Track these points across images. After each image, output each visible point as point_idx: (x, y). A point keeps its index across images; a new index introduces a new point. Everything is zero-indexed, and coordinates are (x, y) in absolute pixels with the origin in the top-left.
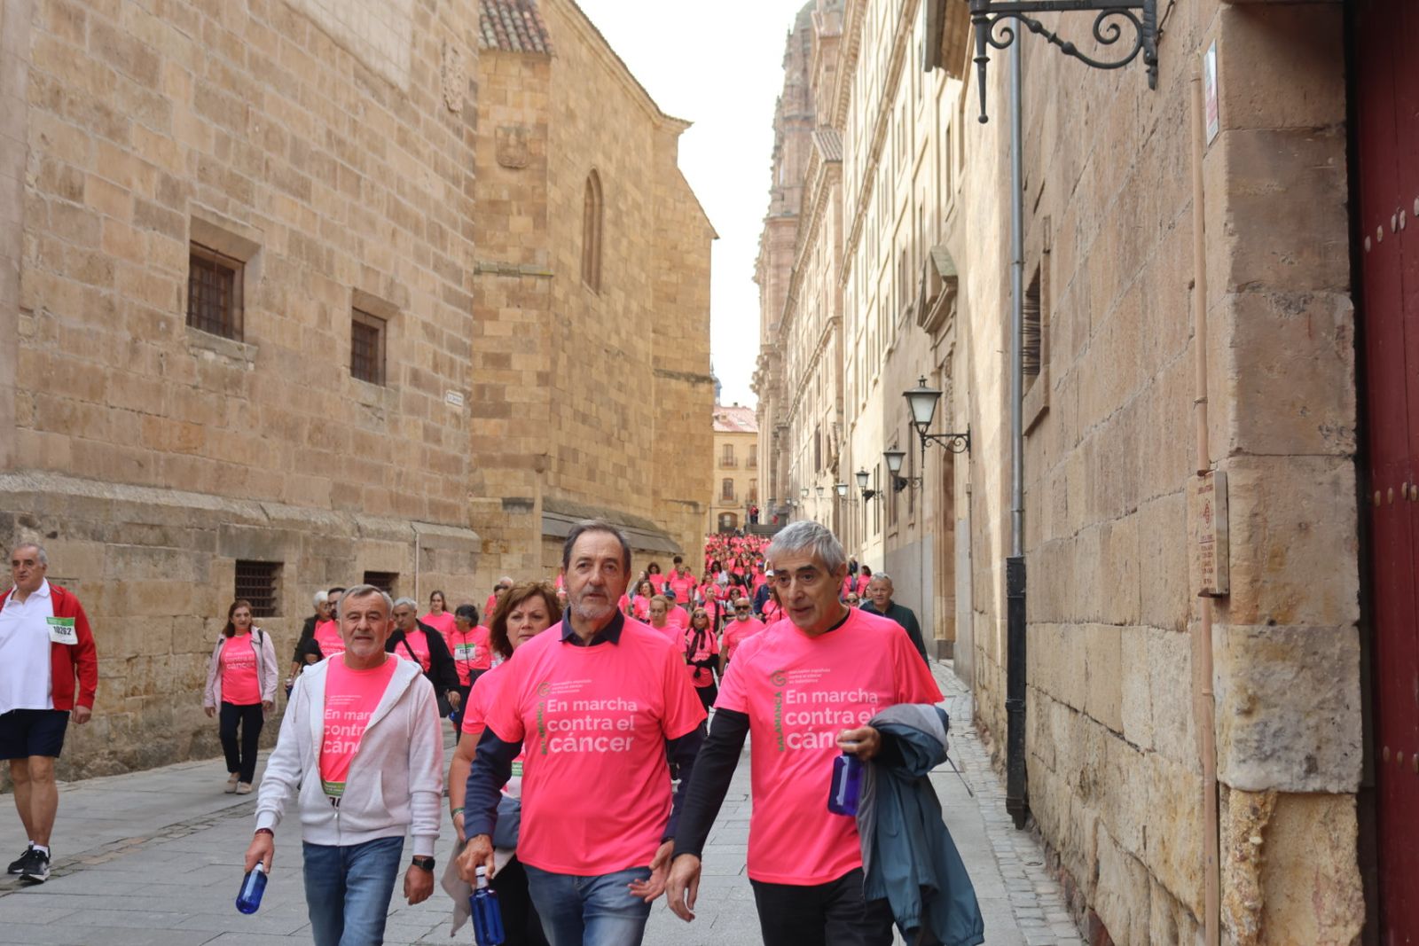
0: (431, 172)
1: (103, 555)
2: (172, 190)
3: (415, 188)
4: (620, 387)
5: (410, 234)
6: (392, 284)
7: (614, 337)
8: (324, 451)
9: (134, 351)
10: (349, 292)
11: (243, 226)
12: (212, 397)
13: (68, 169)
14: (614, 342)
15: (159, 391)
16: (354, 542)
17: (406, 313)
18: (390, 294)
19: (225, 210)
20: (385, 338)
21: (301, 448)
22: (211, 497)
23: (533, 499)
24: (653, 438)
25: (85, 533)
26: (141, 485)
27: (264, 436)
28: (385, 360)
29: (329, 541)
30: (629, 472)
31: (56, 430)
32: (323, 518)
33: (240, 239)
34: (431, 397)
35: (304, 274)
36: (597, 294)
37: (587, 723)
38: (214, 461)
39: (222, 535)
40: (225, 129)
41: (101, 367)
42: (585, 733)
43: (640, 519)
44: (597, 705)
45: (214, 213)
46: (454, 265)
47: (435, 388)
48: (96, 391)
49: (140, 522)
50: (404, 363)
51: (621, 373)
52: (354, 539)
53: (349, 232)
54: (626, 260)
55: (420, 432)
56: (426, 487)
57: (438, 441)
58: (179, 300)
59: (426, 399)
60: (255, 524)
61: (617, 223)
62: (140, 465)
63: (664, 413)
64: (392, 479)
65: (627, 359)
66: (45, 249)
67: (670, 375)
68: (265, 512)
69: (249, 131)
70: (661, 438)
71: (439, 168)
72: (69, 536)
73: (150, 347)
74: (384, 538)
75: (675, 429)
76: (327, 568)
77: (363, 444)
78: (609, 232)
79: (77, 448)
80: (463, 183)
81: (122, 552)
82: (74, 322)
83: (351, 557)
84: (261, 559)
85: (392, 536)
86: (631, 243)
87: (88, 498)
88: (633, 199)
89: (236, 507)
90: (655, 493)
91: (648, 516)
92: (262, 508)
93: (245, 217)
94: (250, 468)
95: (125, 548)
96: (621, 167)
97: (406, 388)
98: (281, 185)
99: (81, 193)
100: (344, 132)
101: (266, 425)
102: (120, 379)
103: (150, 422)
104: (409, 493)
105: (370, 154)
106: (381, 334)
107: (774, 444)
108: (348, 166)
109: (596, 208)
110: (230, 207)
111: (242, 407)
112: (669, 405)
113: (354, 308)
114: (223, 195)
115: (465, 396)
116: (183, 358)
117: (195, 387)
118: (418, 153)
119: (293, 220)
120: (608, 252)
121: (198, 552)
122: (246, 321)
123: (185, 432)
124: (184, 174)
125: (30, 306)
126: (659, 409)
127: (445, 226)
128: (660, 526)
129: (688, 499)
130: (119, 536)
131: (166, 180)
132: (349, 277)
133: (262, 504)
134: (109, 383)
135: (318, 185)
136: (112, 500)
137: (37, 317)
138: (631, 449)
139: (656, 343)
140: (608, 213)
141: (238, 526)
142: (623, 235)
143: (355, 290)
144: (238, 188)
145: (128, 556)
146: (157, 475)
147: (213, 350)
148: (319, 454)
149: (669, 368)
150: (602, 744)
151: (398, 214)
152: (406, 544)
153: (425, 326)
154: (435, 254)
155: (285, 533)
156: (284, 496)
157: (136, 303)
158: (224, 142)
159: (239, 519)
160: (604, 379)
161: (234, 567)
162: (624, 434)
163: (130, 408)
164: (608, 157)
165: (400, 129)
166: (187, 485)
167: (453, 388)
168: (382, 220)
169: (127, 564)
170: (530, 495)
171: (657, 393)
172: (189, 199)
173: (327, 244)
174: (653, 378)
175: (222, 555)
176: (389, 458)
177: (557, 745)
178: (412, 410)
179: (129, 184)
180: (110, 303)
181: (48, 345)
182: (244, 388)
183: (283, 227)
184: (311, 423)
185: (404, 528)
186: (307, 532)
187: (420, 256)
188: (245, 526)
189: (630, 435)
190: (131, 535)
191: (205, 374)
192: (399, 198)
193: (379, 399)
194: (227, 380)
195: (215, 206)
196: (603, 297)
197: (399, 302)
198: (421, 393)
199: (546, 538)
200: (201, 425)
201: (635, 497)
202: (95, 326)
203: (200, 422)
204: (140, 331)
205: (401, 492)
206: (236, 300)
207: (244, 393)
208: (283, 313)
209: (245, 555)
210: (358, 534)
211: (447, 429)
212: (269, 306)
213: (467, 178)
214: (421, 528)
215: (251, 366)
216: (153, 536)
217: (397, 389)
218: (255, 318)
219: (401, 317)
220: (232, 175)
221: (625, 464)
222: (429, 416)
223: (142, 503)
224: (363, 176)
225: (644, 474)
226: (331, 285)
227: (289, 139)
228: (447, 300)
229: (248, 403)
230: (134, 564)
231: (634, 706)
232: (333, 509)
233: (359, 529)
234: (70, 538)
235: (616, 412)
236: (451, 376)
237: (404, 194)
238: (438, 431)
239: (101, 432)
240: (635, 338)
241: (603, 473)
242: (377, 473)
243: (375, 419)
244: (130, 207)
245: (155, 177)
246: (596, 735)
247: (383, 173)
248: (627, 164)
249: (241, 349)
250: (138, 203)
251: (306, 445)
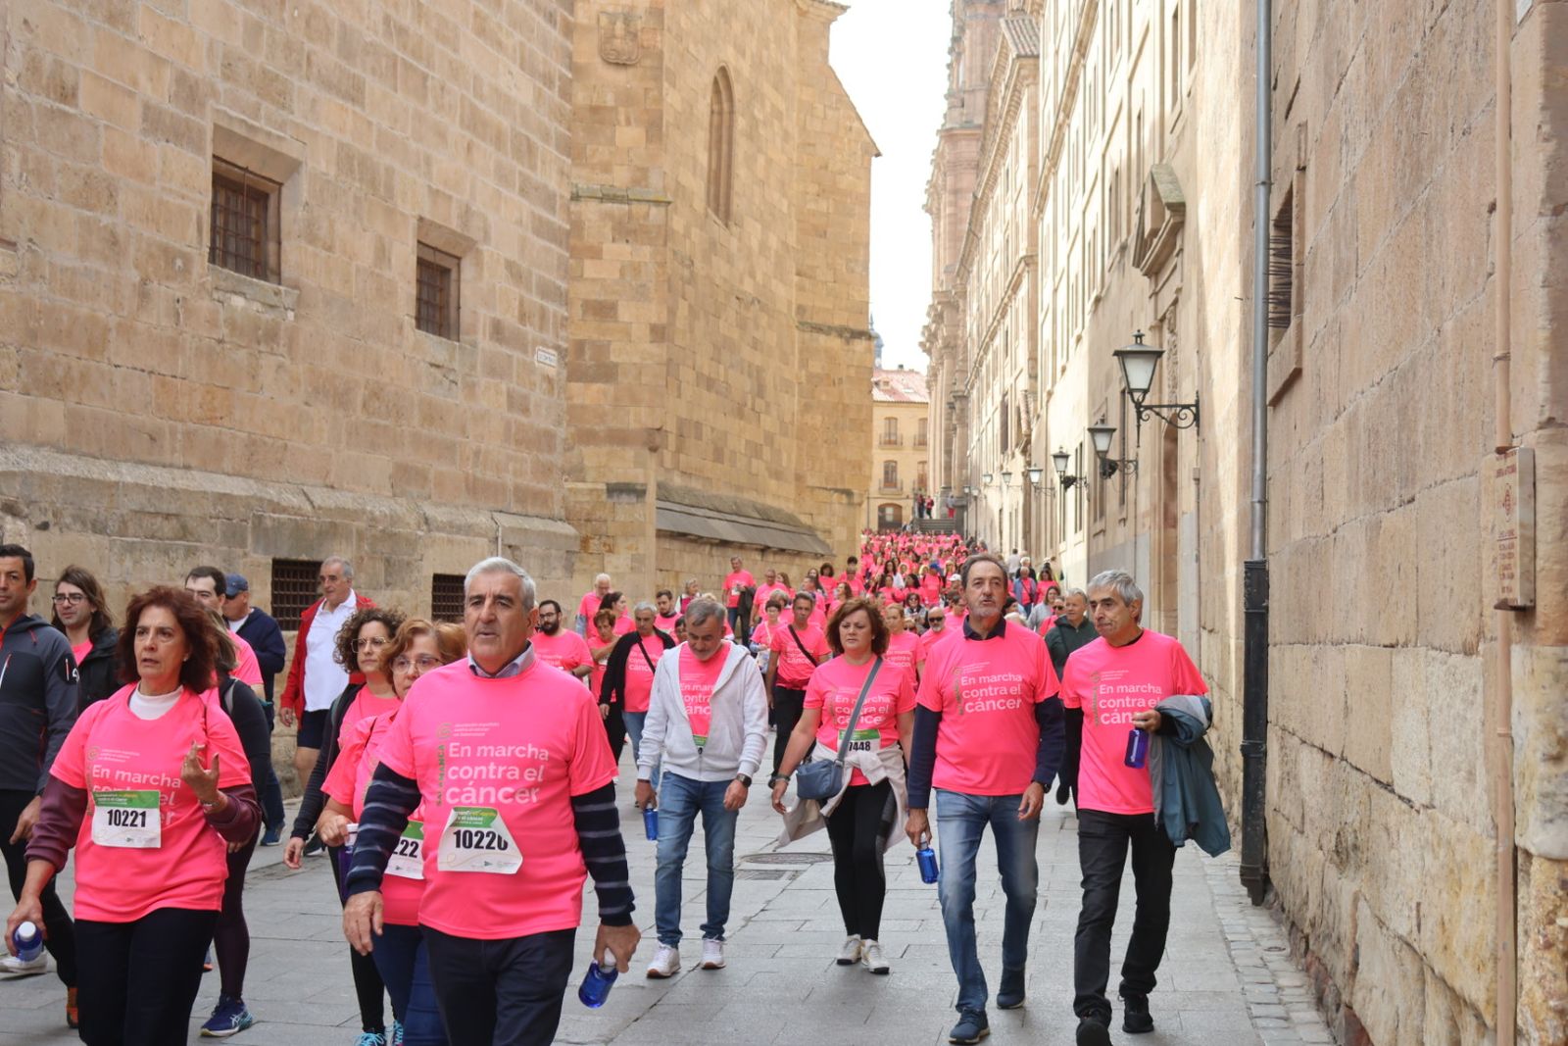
0: (516, 69)
1: (107, 551)
2: (190, 92)
3: (496, 90)
4: (755, 345)
5: (491, 149)
6: (467, 213)
7: (747, 280)
8: (383, 422)
9: (143, 294)
10: (414, 222)
11: (279, 138)
12: (242, 354)
13: (59, 64)
14: (748, 287)
15: (175, 345)
16: (420, 537)
17: (484, 248)
18: (465, 224)
19: (256, 117)
20: (459, 281)
21: (353, 418)
22: (240, 479)
23: (645, 485)
24: (796, 408)
25: (84, 523)
26: (154, 464)
27: (307, 404)
28: (459, 308)
29: (390, 536)
30: (766, 452)
31: (47, 395)
32: (381, 506)
33: (276, 154)
34: (517, 355)
35: (357, 199)
36: (727, 225)
37: (990, 691)
38: (245, 435)
39: (254, 527)
40: (255, 14)
41: (101, 315)
42: (989, 698)
43: (779, 511)
44: (995, 679)
45: (243, 121)
46: (545, 187)
47: (521, 344)
48: (96, 346)
49: (152, 510)
50: (482, 312)
51: (757, 326)
52: (420, 533)
53: (413, 145)
54: (762, 183)
55: (503, 399)
56: (510, 468)
57: (526, 411)
58: (200, 231)
59: (510, 356)
60: (295, 514)
61: (752, 135)
62: (152, 439)
63: (811, 377)
64: (468, 459)
65: (763, 308)
66: (31, 166)
67: (818, 329)
68: (308, 499)
69: (286, 15)
70: (806, 408)
71: (526, 64)
72: (63, 528)
73: (164, 291)
74: (458, 533)
75: (824, 398)
76: (386, 570)
77: (432, 415)
78: (742, 147)
79: (74, 418)
80: (557, 83)
81: (130, 548)
82: (67, 258)
83: (417, 556)
84: (304, 557)
85: (469, 530)
86: (769, 161)
87: (87, 479)
88: (773, 105)
89: (272, 493)
90: (799, 478)
91: (789, 507)
92: (305, 494)
93: (282, 126)
94: (289, 444)
95: (133, 543)
96: (758, 65)
97: (485, 343)
98: (327, 85)
99: (74, 95)
100: (406, 18)
101: (310, 389)
102: (126, 330)
103: (163, 385)
104: (490, 476)
105: (439, 46)
106: (454, 275)
107: (949, 418)
108: (411, 60)
109: (726, 117)
110: (262, 113)
111: (280, 366)
112: (816, 367)
113: (419, 242)
114: (253, 98)
115: (560, 353)
116: (205, 304)
117: (220, 341)
118: (499, 45)
119: (342, 130)
120: (741, 172)
121: (225, 548)
122: (283, 257)
123: (209, 397)
124: (204, 70)
125: (13, 239)
126: (804, 372)
127: (534, 138)
128: (805, 520)
129: (839, 487)
130: (126, 528)
131: (181, 78)
132: (414, 203)
133: (305, 488)
134: (113, 335)
135: (374, 86)
136: (117, 483)
137: (21, 252)
138: (768, 423)
139: (801, 288)
140: (741, 123)
141: (276, 516)
142: (760, 150)
143: (421, 219)
144: (272, 89)
145: (138, 553)
146: (173, 451)
147: (243, 294)
148: (376, 426)
149: (817, 320)
150: (1001, 705)
151: (474, 122)
152: (486, 540)
153: (510, 265)
154: (521, 173)
155: (334, 525)
156: (332, 479)
157: (146, 234)
158: (254, 30)
159: (277, 507)
160: (735, 335)
161: (270, 567)
162: (760, 404)
163: (139, 366)
164: (741, 52)
165: (477, 14)
166: (211, 462)
167: (544, 344)
168: (455, 130)
169: (136, 562)
170: (641, 480)
171: (801, 352)
172: (211, 103)
173: (385, 160)
174: (796, 333)
175: (255, 552)
176: (463, 431)
177: (970, 708)
178: (492, 371)
179: (135, 83)
180: (113, 234)
181: (35, 287)
182: (282, 342)
183: (330, 138)
184: (366, 388)
185: (482, 519)
186: (362, 525)
187: (503, 176)
188: (284, 516)
189: (768, 405)
190: (141, 527)
191: (232, 324)
192: (477, 102)
193: (452, 358)
194: (260, 332)
195: (244, 112)
196: (734, 229)
197: (475, 234)
198: (505, 350)
199: (661, 534)
200: (228, 388)
201: (773, 484)
202: (95, 264)
203: (226, 385)
204: (150, 269)
205: (479, 475)
206: (271, 231)
207: (282, 350)
208: (330, 249)
209: (284, 553)
210: (425, 527)
211: (537, 395)
212: (312, 239)
213: (562, 77)
214: (505, 521)
215: (291, 315)
216: (168, 528)
217: (474, 345)
218: (295, 255)
219: (479, 252)
220: (264, 72)
221: (762, 442)
222: (515, 379)
223: (154, 487)
224: (431, 73)
225: (785, 456)
226: (390, 213)
227: (336, 27)
228: (537, 232)
229: (287, 362)
230: (144, 563)
231: (1019, 678)
232: (394, 495)
233: (427, 521)
234: (64, 529)
235: (750, 375)
236: (541, 328)
237: (481, 98)
238: (526, 398)
239: (102, 396)
240: (774, 282)
241: (733, 452)
242: (448, 450)
243: (446, 383)
244: (136, 112)
245: (168, 75)
246: (996, 698)
247: (456, 71)
248: (765, 61)
249: (277, 293)
250: (147, 107)
251: (360, 415)
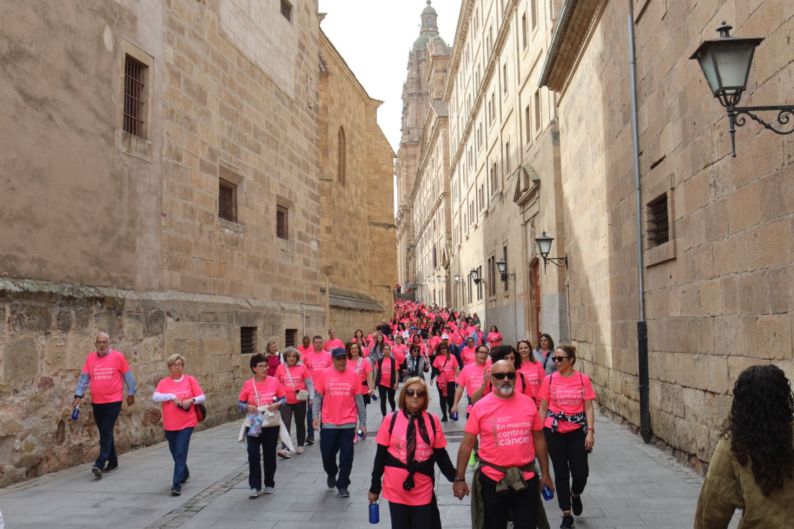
0: (303, 137)
1: (195, 328)
2: (213, 154)
3: (298, 145)
4: (355, 231)
5: (297, 167)
6: (290, 192)
7: (351, 207)
8: (269, 273)
9: (201, 231)
10: (275, 196)
11: (238, 169)
12: (228, 250)
13: (177, 147)
14: (351, 209)
15: (210, 249)
16: (281, 315)
17: (295, 204)
18: (290, 196)
19: (231, 162)
20: (287, 217)
21: (260, 272)
24: (368, 255)
25: (189, 318)
26: (205, 294)
27: (247, 268)
28: (287, 228)
29: (273, 316)
30: (359, 272)
31: (175, 270)
32: (270, 305)
33: (237, 175)
34: (306, 244)
35: (259, 190)
36: (344, 186)
38: (230, 281)
39: (236, 315)
40: (230, 123)
41: (189, 239)
43: (364, 295)
45: (227, 164)
46: (312, 180)
47: (307, 240)
48: (188, 251)
49: (207, 311)
50: (296, 229)
51: (355, 224)
53: (275, 168)
54: (355, 169)
55: (302, 261)
56: (305, 287)
57: (308, 265)
58: (216, 205)
59: (303, 245)
60: (246, 310)
61: (351, 152)
62: (204, 284)
63: (373, 243)
64: (293, 285)
65: (357, 217)
66: (170, 185)
67: (376, 224)
68: (249, 304)
69: (239, 123)
70: (372, 255)
71: (306, 135)
73: (207, 228)
74: (292, 313)
75: (379, 251)
77: (282, 269)
78: (348, 156)
79: (182, 277)
80: (315, 141)
81: (201, 326)
82: (179, 218)
83: (281, 323)
84: (249, 326)
85: (295, 312)
86: (357, 161)
88: (358, 140)
89: (239, 302)
90: (370, 282)
91: (367, 293)
92: (248, 302)
93: (238, 164)
94: (243, 283)
95: (202, 324)
96: (353, 125)
97: (297, 241)
98: (251, 148)
99: (181, 158)
100: (272, 122)
101: (248, 262)
102: (196, 244)
103: (207, 263)
104: (299, 291)
105: (281, 131)
106: (285, 216)
107: (407, 254)
108: (273, 136)
109: (342, 145)
110: (233, 160)
111: (239, 254)
112: (375, 239)
113: (278, 205)
114: (229, 154)
115: (318, 243)
116: (218, 232)
117: (222, 246)
118: (298, 128)
119: (255, 164)
120: (348, 165)
121: (227, 324)
122: (238, 213)
123: (220, 268)
124: (216, 146)
125: (165, 213)
126: (371, 241)
127: (309, 162)
128: (373, 298)
129: (385, 285)
130: (200, 318)
131: (210, 149)
132: (275, 191)
133: (248, 300)
134: (193, 247)
135: (264, 147)
136: (197, 302)
137: (167, 217)
138: (360, 261)
139: (369, 209)
140: (348, 147)
141: (241, 311)
142: (354, 157)
143: (277, 195)
144: (235, 151)
145: (204, 328)
146: (210, 288)
147: (228, 228)
148: (267, 274)
149: (375, 221)
151: (292, 158)
152: (300, 315)
153: (303, 211)
154: (305, 176)
155: (257, 313)
156: (254, 296)
157: (201, 208)
158: (230, 129)
159: (241, 308)
160: (348, 228)
161: (240, 330)
162: (357, 254)
163: (199, 258)
164: (347, 120)
165: (292, 117)
166: (220, 293)
167: (313, 239)
168: (287, 161)
169: (203, 331)
170: (324, 287)
171: (370, 233)
172: (219, 158)
173: (267, 174)
174: (368, 226)
175: (236, 325)
176: (291, 274)
178: (299, 251)
179: (198, 152)
180: (192, 209)
181: (171, 230)
182: (238, 245)
183: (252, 168)
184: (264, 260)
185: (298, 307)
186: (264, 312)
187: (300, 177)
188: (244, 311)
189: (359, 254)
190: (204, 318)
191: (226, 240)
192: (292, 150)
193: (287, 247)
194: (233, 242)
195: (227, 160)
196: (347, 188)
197: (293, 200)
198: (302, 243)
199: (332, 307)
201: (362, 284)
202: (188, 221)
203: (224, 263)
204: (203, 221)
205: (296, 290)
206: (234, 204)
207: (239, 248)
208: (252, 209)
209: (244, 325)
210: (282, 312)
211: (312, 259)
212: (247, 206)
213: (316, 139)
214: (305, 307)
215: (242, 234)
216: (212, 317)
217: (293, 241)
218: (242, 212)
219: (294, 206)
220: (233, 145)
221: (357, 268)
222: (305, 253)
223: (208, 303)
224: (279, 141)
225: (365, 273)
226: (269, 193)
227: (253, 126)
228: (310, 197)
229: (241, 252)
230: (206, 331)
232: (273, 300)
233: (283, 309)
234: (183, 321)
235: (353, 243)
236: (312, 234)
237: (293, 148)
238: (308, 260)
239: (190, 269)
240: (360, 207)
241: (349, 273)
242: (287, 282)
243: (286, 256)
244: (198, 163)
245: (207, 148)
247: (286, 139)
248: (355, 123)
249: (238, 227)
250: (201, 161)
251: (262, 271)
